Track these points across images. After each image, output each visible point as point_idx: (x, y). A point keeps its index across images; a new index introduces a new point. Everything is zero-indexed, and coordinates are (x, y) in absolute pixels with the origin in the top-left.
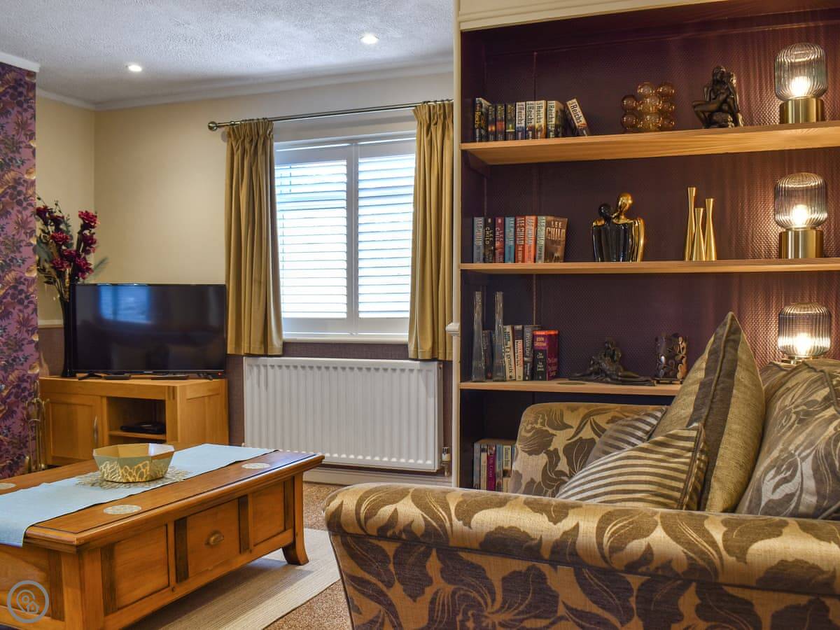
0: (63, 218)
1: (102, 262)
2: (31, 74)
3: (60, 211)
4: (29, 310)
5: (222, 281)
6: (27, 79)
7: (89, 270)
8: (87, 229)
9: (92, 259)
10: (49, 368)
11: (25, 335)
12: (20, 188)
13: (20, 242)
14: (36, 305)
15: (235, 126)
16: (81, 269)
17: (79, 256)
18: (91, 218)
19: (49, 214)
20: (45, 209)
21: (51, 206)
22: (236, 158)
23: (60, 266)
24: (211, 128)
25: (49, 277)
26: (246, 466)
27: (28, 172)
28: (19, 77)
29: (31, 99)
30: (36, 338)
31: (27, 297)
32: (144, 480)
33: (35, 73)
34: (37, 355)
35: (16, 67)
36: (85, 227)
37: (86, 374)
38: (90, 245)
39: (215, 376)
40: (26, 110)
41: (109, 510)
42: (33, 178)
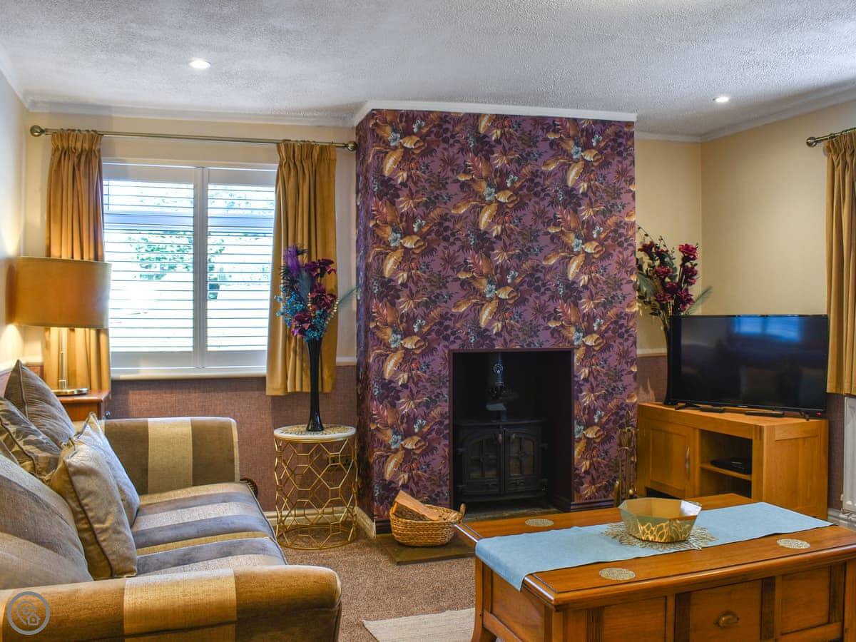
0: (667, 251)
1: (706, 292)
2: (630, 124)
3: (665, 246)
4: (629, 343)
5: (824, 312)
6: (626, 129)
7: (690, 301)
8: (688, 261)
9: (695, 290)
10: (655, 394)
11: (625, 366)
12: (621, 231)
13: (621, 280)
14: (635, 338)
15: (834, 139)
16: (684, 300)
17: (681, 288)
18: (691, 251)
19: (655, 249)
20: (652, 244)
21: (656, 241)
22: (836, 173)
23: (662, 299)
24: (809, 144)
25: (654, 309)
26: (782, 542)
27: (628, 215)
28: (618, 130)
29: (630, 147)
30: (634, 369)
31: (627, 331)
32: (663, 541)
33: (633, 122)
34: (635, 385)
35: (614, 121)
36: (685, 259)
37: (684, 404)
38: (691, 277)
39: (813, 416)
40: (625, 158)
41: (605, 573)
42: (633, 219)
